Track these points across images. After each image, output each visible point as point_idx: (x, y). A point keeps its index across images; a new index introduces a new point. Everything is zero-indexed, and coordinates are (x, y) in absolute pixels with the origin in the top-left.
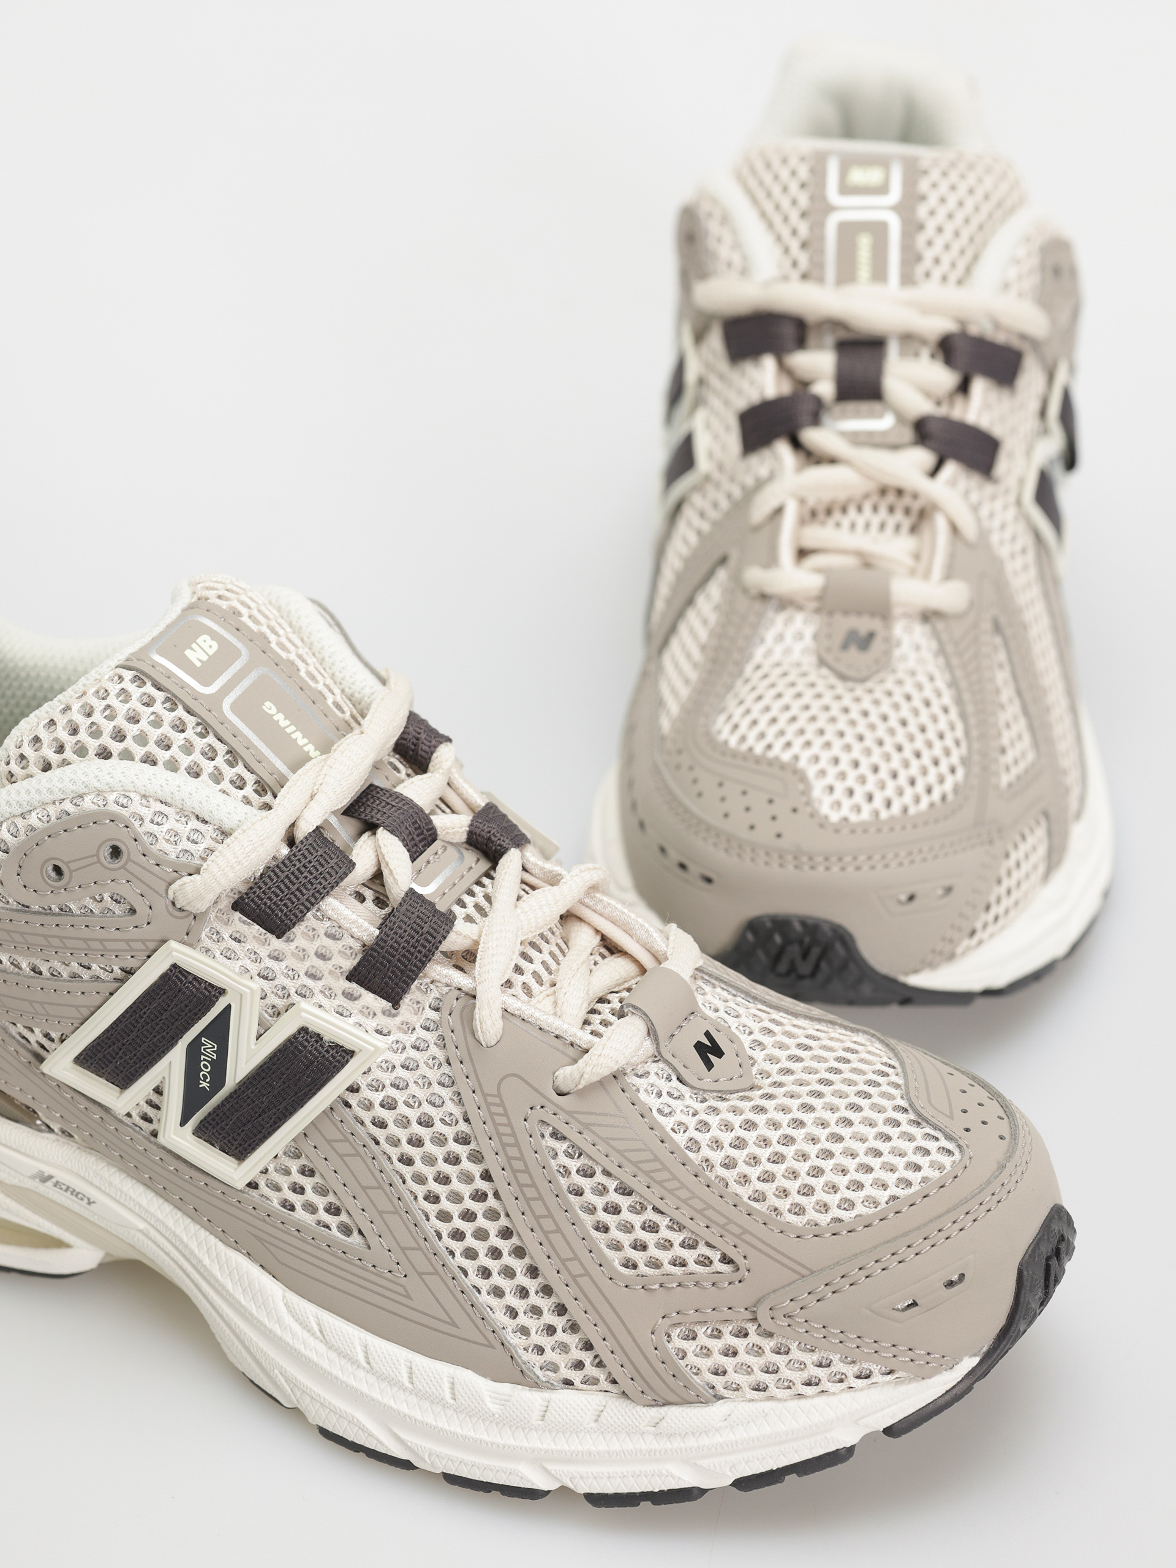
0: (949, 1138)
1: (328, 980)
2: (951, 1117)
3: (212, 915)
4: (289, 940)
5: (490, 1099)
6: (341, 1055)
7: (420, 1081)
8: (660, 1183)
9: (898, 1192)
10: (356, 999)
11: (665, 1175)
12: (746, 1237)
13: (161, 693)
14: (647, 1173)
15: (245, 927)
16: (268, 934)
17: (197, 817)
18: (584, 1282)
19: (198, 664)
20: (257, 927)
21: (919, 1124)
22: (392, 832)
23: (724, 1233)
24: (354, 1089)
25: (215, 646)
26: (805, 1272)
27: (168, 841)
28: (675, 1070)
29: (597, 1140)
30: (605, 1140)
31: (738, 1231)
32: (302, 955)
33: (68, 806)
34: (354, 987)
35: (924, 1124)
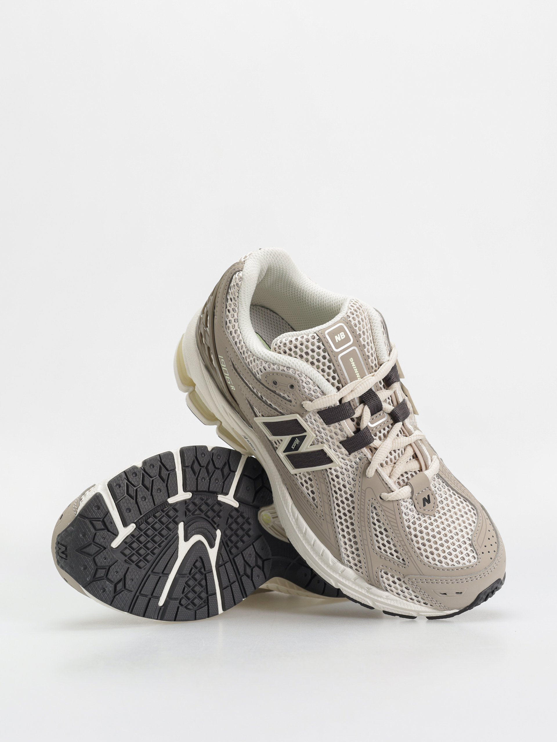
0: (477, 554)
1: (335, 441)
2: (481, 547)
3: (311, 412)
4: (329, 426)
5: (362, 491)
6: (329, 461)
7: (348, 475)
8: (396, 533)
9: (455, 564)
10: (340, 448)
11: (398, 532)
12: (411, 558)
13: (323, 346)
14: (394, 529)
15: (319, 419)
16: (324, 423)
17: (318, 386)
18: (366, 547)
19: (337, 341)
20: (322, 420)
21: (471, 546)
22: (369, 408)
23: (406, 554)
24: (330, 469)
25: (344, 336)
26: (422, 574)
27: (307, 389)
28: (414, 503)
29: (385, 515)
30: (387, 516)
31: (410, 555)
32: (331, 431)
33: (285, 369)
34: (341, 445)
35: (472, 547)
